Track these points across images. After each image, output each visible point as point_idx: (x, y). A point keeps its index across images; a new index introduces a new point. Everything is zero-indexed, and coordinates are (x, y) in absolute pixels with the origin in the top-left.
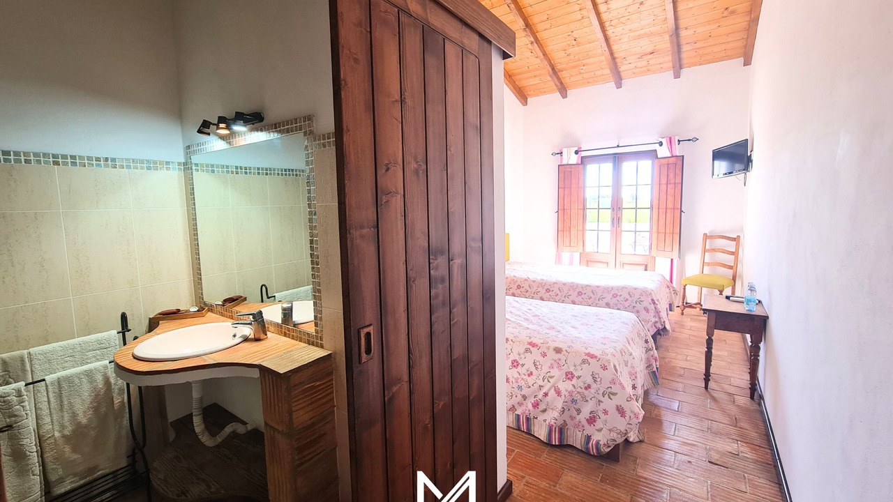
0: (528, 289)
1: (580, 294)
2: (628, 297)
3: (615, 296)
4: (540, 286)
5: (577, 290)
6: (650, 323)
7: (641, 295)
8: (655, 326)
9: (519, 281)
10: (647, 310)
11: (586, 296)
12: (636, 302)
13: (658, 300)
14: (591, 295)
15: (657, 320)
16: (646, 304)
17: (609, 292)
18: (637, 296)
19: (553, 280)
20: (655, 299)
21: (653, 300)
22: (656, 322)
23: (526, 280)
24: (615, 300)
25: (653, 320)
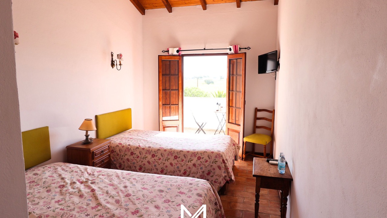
0: (139, 155)
1: (176, 157)
2: (207, 158)
3: (199, 158)
4: (148, 152)
5: (174, 155)
6: (222, 178)
7: (216, 157)
8: (225, 179)
9: (132, 149)
10: (220, 168)
11: (180, 159)
12: (213, 163)
13: (227, 160)
14: (183, 158)
15: (226, 174)
16: (219, 163)
17: (195, 156)
18: (213, 158)
19: (157, 147)
20: (225, 159)
21: (223, 160)
22: (225, 176)
23: (137, 148)
24: (199, 162)
25: (224, 175)
